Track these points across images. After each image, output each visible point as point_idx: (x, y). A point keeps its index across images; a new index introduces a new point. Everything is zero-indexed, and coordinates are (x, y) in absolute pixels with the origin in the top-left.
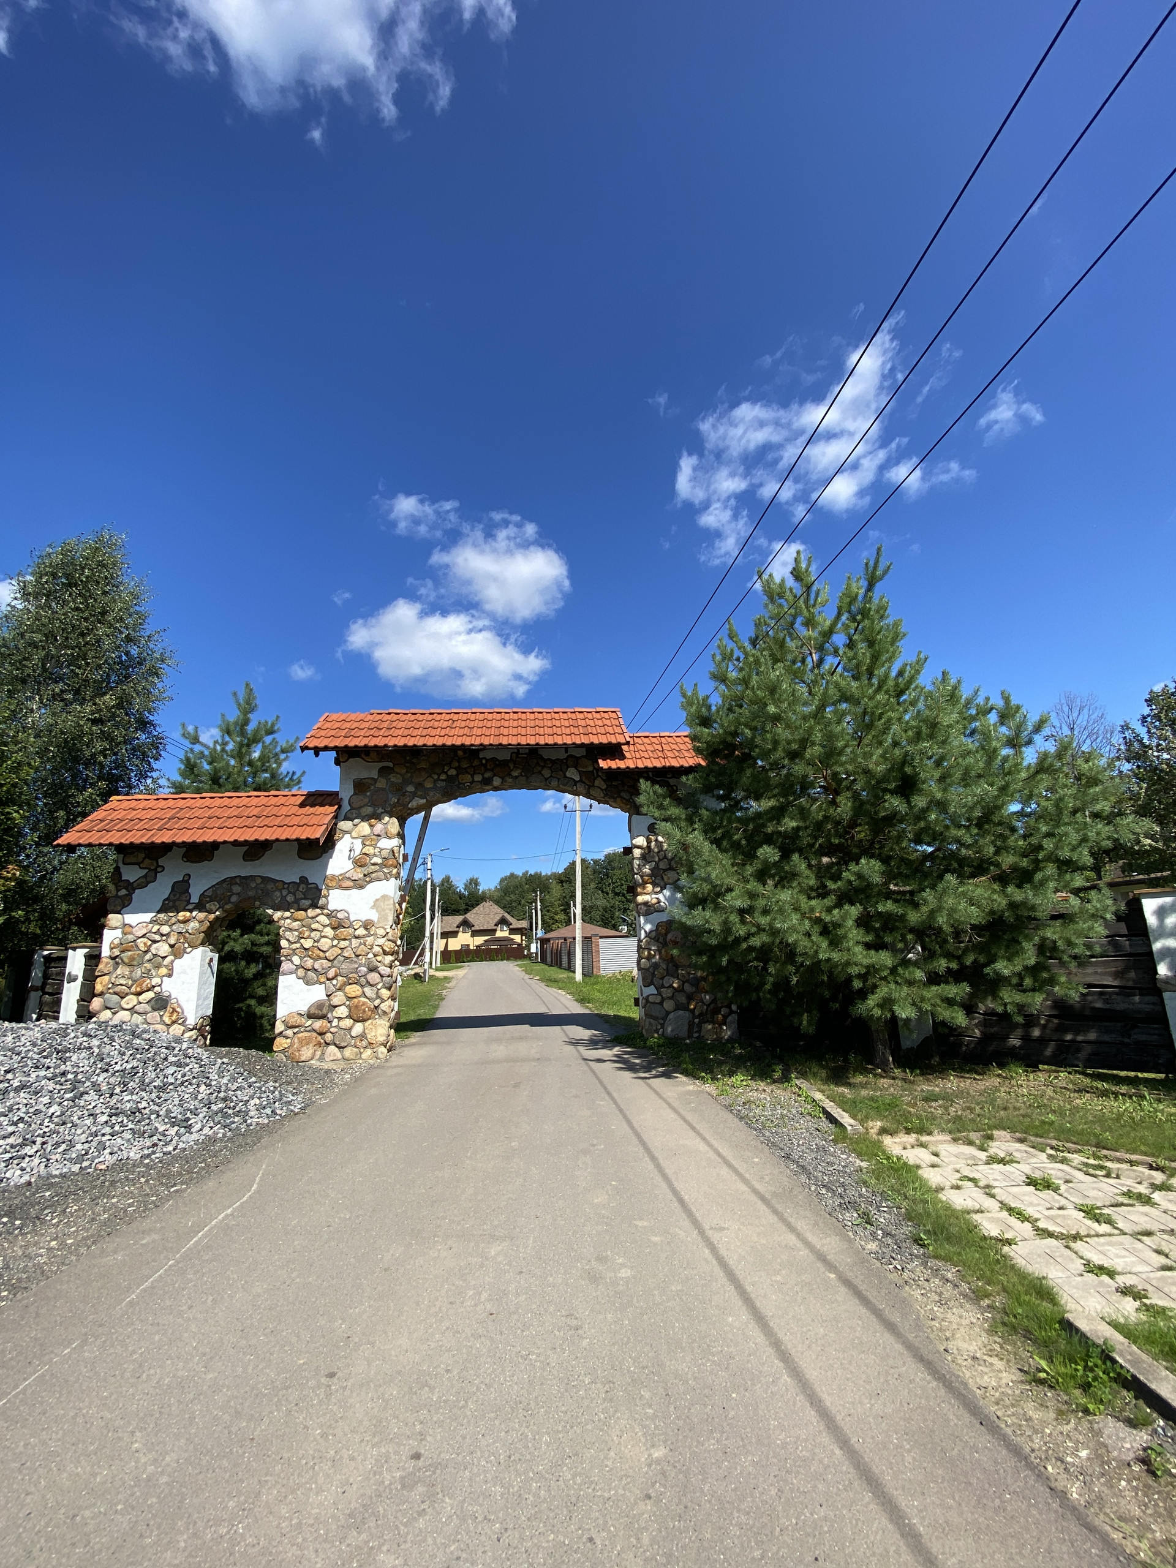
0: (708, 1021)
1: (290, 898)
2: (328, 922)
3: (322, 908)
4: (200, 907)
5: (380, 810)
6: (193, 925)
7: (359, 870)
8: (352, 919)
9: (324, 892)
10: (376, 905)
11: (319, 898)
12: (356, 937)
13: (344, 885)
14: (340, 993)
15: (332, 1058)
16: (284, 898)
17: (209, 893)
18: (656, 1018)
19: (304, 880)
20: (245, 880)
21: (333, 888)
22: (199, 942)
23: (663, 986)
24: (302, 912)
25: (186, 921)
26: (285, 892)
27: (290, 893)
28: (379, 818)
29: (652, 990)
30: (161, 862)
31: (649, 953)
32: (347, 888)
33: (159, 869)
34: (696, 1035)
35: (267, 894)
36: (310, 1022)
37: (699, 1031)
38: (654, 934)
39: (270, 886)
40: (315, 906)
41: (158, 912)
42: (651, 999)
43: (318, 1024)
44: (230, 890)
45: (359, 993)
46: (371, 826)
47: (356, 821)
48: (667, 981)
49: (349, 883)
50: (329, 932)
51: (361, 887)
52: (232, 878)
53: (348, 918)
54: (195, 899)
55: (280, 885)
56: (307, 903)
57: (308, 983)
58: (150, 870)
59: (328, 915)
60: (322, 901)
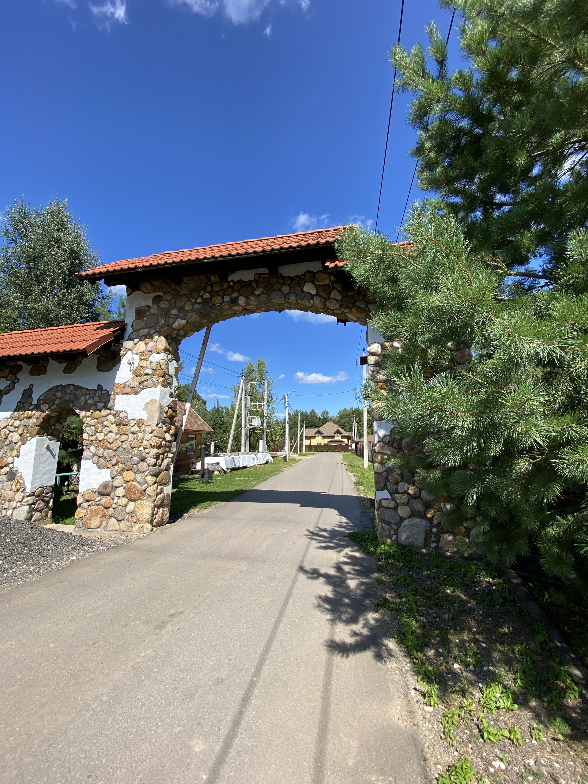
0: (447, 532)
1: (90, 401)
2: (114, 420)
3: (110, 409)
4: (38, 408)
5: (152, 331)
6: (33, 420)
7: (136, 379)
8: (130, 419)
9: (112, 397)
10: (146, 408)
11: (109, 401)
12: (133, 433)
13: (125, 391)
14: (120, 477)
15: (111, 528)
16: (86, 401)
17: (42, 398)
18: (389, 523)
19: (100, 387)
20: (64, 387)
21: (118, 393)
22: (35, 432)
23: (397, 492)
24: (98, 412)
25: (29, 418)
26: (87, 397)
27: (90, 397)
28: (151, 337)
29: (385, 494)
30: (18, 376)
31: (382, 458)
32: (127, 394)
33: (16, 381)
34: (433, 545)
35: (76, 398)
36: (99, 498)
37: (438, 542)
38: (387, 439)
39: (78, 392)
40: (105, 408)
41: (15, 411)
42: (384, 503)
43: (104, 500)
44: (55, 396)
45: (132, 478)
46: (146, 344)
47: (136, 340)
48: (403, 486)
49: (128, 390)
50: (114, 428)
51: (137, 393)
52: (57, 386)
53: (127, 417)
54: (35, 402)
55: (84, 391)
56: (100, 405)
57: (100, 467)
58: (12, 381)
59: (114, 415)
60: (110, 405)
